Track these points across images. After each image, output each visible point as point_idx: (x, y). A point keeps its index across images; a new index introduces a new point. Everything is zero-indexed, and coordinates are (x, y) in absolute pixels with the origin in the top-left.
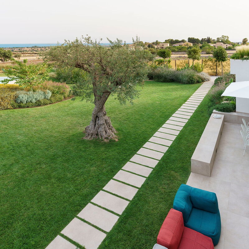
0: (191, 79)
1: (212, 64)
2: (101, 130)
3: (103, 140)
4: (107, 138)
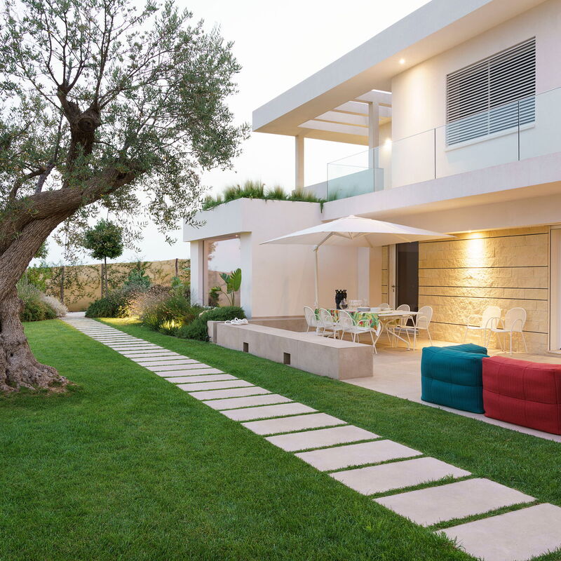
2: (24, 364)
3: (46, 391)
4: (56, 383)
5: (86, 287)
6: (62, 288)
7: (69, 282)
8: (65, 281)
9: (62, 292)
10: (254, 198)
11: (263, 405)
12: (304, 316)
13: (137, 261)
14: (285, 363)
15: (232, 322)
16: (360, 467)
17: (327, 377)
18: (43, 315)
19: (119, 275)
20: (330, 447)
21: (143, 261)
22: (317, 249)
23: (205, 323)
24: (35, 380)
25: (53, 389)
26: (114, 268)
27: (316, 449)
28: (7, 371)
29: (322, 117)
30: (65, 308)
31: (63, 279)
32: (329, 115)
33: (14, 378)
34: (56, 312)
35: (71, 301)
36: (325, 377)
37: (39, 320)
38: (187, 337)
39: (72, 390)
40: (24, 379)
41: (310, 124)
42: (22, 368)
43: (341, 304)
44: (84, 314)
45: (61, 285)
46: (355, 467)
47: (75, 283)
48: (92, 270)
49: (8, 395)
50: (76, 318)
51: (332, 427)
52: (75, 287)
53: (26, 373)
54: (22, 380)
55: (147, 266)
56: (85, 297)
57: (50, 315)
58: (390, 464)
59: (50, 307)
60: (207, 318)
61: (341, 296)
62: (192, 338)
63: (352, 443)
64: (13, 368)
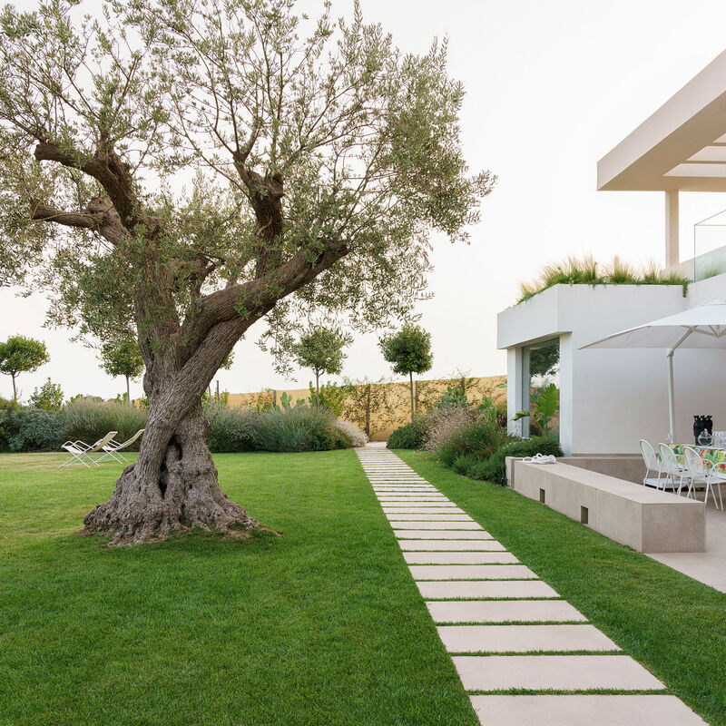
0: (319, 433)
1: (352, 402)
2: (203, 498)
3: (223, 534)
4: (237, 526)
5: (397, 411)
6: (368, 412)
7: (377, 404)
8: (372, 403)
9: (368, 416)
10: (575, 283)
11: (486, 580)
12: (641, 455)
13: (460, 377)
14: (582, 522)
15: (533, 459)
16: (531, 693)
17: (629, 547)
18: (333, 445)
19: (437, 395)
20: (520, 654)
21: (468, 377)
22: (671, 355)
23: (503, 460)
24: (213, 520)
25: (233, 533)
26: (430, 386)
27: (496, 654)
28: (183, 506)
29: (698, 156)
30: (364, 436)
31: (369, 400)
32: (707, 152)
33: (190, 515)
34: (351, 442)
35: (379, 429)
36: (625, 546)
37: (329, 450)
38: (479, 479)
39: (257, 536)
40: (202, 518)
41: (681, 170)
42: (199, 503)
43: (700, 437)
44: (384, 444)
45: (367, 408)
46: (524, 692)
47: (384, 405)
48: (404, 389)
49: (178, 535)
50: (375, 449)
51: (557, 623)
52: (383, 410)
53: (204, 509)
54: (199, 519)
55: (473, 383)
56: (395, 423)
57: (343, 444)
58: (589, 697)
59: (344, 435)
60: (507, 453)
61: (703, 425)
62: (485, 479)
63: (562, 653)
64: (188, 503)
